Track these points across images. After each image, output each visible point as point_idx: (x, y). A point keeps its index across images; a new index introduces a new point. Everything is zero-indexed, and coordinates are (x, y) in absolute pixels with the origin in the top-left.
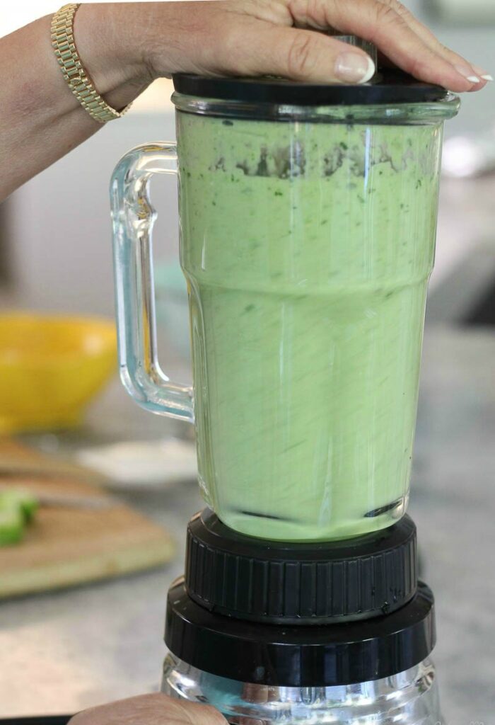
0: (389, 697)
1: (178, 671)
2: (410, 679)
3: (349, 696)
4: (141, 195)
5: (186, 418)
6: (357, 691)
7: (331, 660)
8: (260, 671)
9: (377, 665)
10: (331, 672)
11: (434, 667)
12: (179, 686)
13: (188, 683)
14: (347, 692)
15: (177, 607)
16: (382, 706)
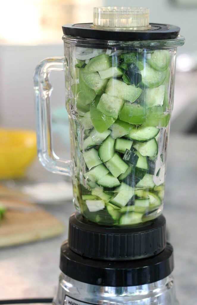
0: (154, 291)
1: (65, 280)
2: (163, 283)
3: (138, 291)
4: (47, 80)
5: (67, 174)
6: (141, 289)
7: (130, 276)
8: (100, 280)
9: (149, 277)
10: (130, 280)
11: (173, 278)
12: (66, 287)
13: (69, 285)
14: (137, 289)
15: (65, 253)
16: (151, 295)
